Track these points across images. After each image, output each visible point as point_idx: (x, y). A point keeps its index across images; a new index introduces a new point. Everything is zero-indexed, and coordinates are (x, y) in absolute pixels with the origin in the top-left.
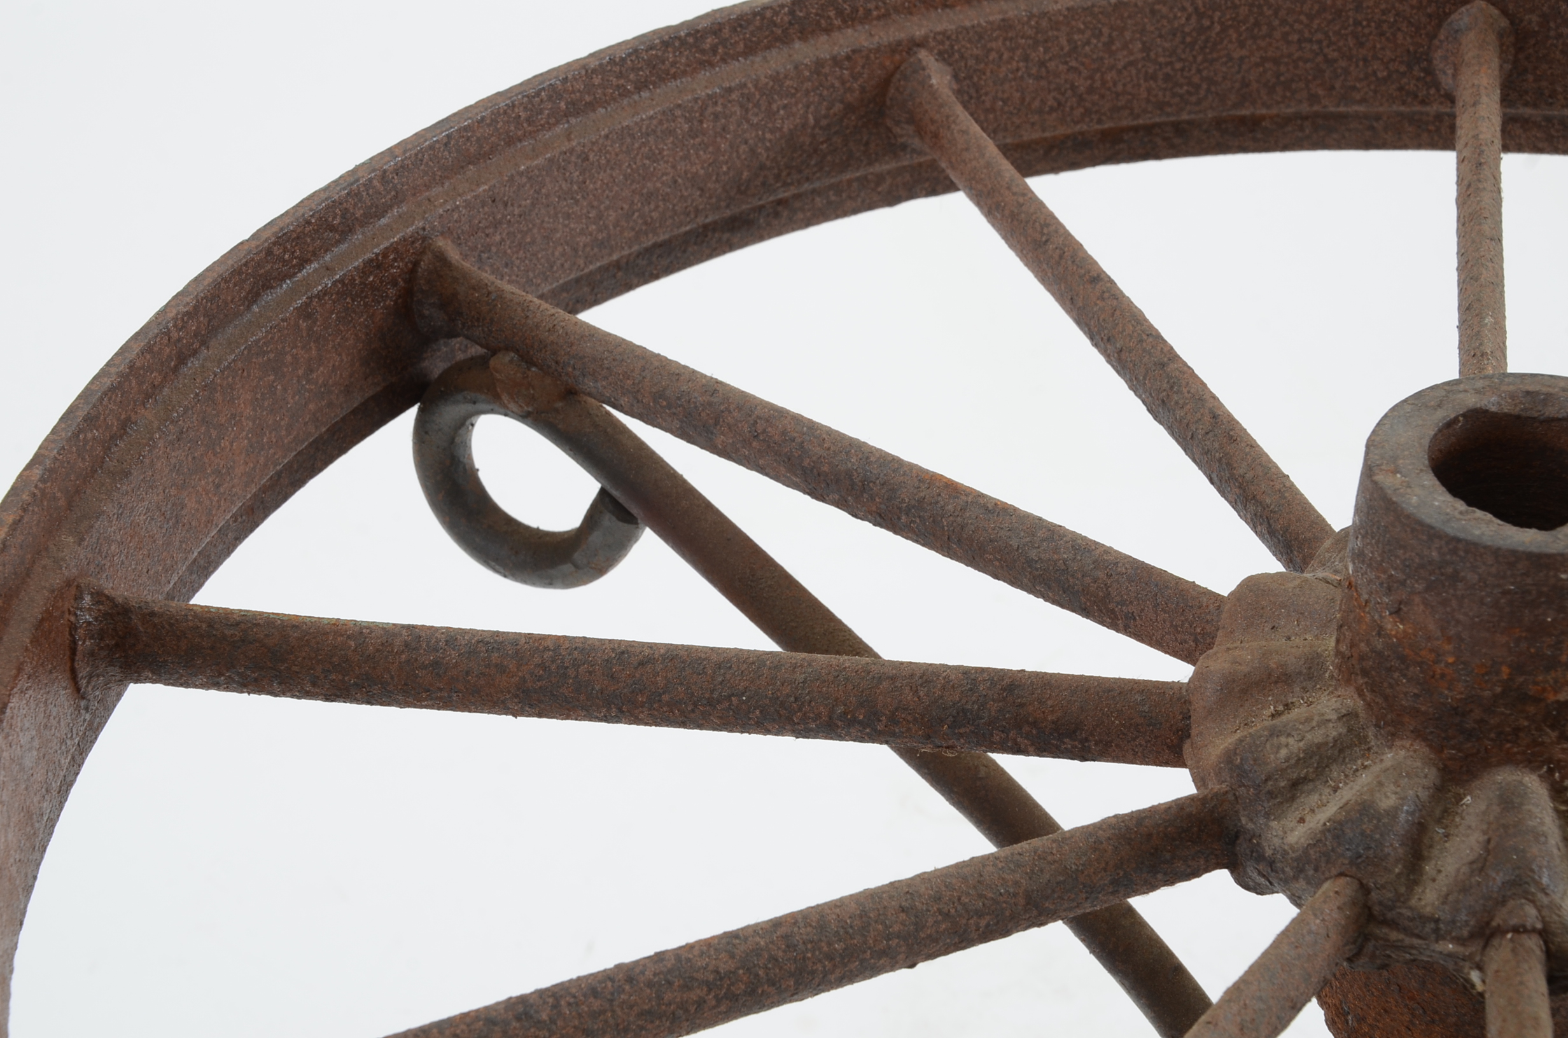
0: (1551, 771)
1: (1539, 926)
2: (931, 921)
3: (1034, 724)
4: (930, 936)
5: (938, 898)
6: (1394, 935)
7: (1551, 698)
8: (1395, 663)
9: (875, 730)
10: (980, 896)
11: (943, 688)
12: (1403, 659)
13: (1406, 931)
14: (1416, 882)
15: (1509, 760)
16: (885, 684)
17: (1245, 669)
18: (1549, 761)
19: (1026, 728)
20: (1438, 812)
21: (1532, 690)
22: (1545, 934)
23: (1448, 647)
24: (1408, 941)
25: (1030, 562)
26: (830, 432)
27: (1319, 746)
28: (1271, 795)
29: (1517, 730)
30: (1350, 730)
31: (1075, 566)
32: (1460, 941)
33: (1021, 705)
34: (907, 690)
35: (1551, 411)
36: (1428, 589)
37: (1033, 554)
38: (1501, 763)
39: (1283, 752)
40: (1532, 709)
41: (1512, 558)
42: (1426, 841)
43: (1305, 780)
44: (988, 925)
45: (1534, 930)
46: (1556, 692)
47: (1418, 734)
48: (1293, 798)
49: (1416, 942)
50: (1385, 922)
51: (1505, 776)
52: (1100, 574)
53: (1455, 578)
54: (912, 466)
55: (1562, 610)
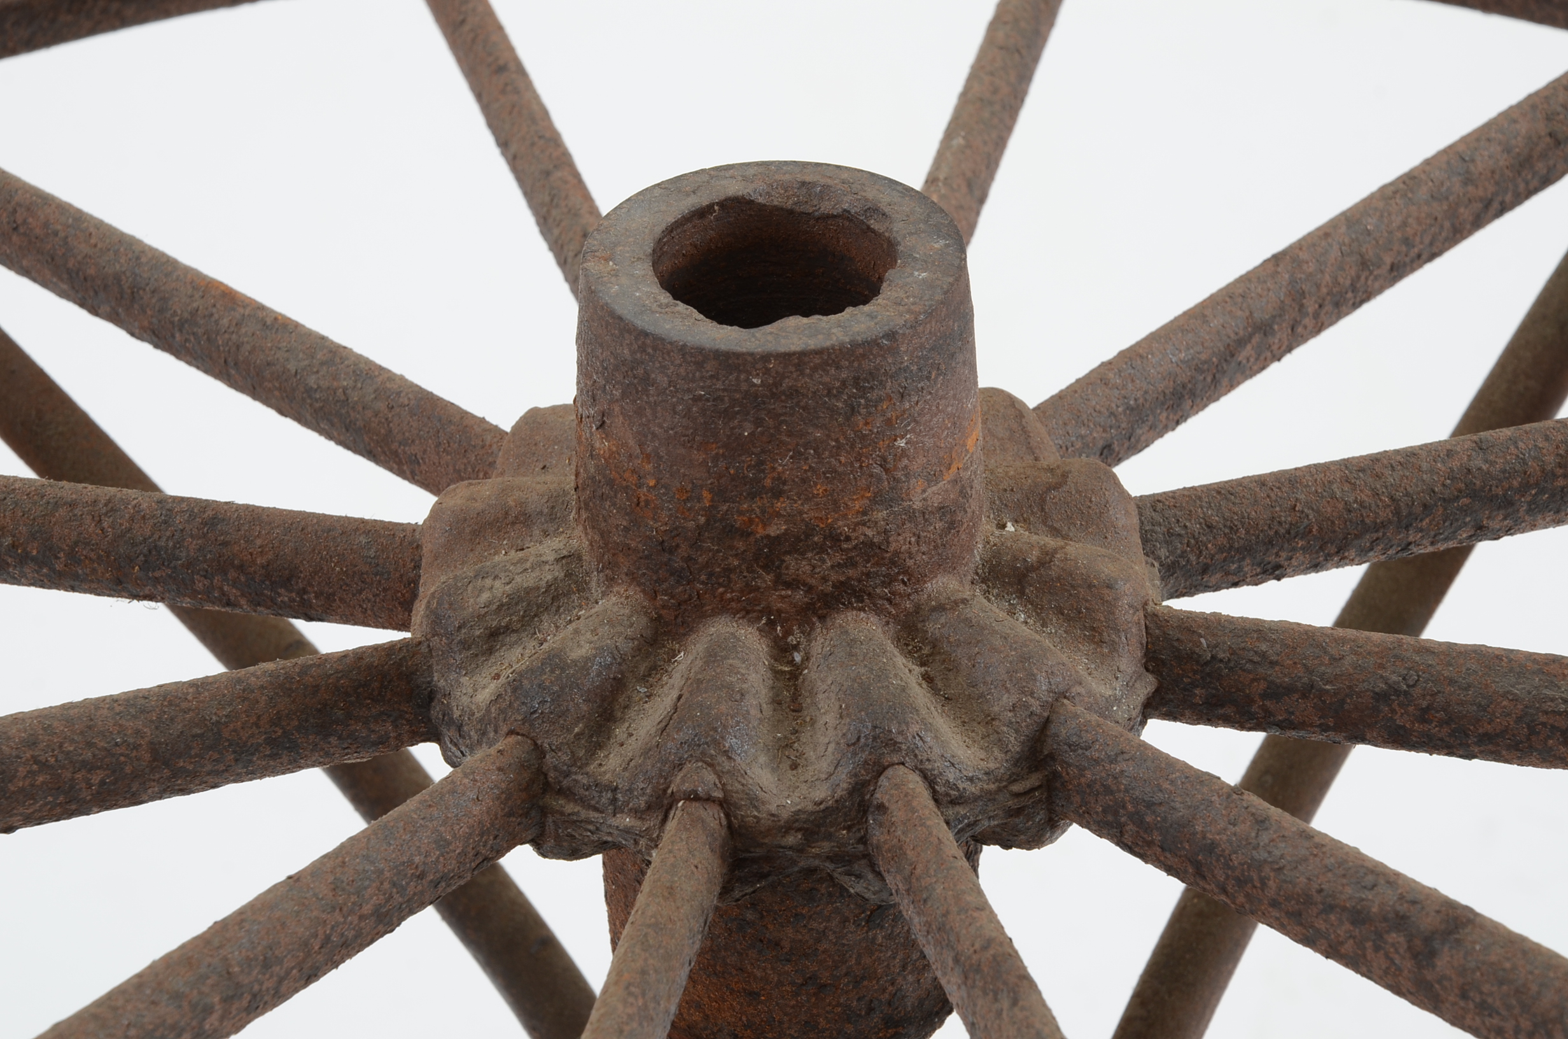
0: (771, 624)
1: (718, 794)
2: (22, 771)
3: (241, 568)
4: (22, 790)
5: (32, 743)
6: (570, 808)
7: (761, 532)
8: (606, 490)
9: (52, 570)
10: (90, 745)
11: (132, 519)
12: (611, 483)
13: (583, 802)
14: (600, 746)
15: (724, 608)
16: (62, 512)
17: (479, 506)
18: (767, 611)
19: (232, 574)
20: (642, 668)
21: (739, 521)
22: (725, 804)
23: (649, 467)
24: (584, 814)
25: (309, 391)
26: (100, 225)
27: (528, 591)
28: (465, 645)
29: (728, 570)
30: (568, 575)
31: (354, 397)
32: (637, 813)
33: (225, 544)
34: (88, 519)
35: (826, 207)
36: (624, 395)
37: (312, 381)
38: (716, 613)
39: (485, 596)
40: (740, 545)
41: (699, 357)
42: (621, 700)
43: (507, 629)
44: (102, 783)
45: (709, 799)
46: (765, 526)
47: (633, 577)
48: (491, 651)
49: (593, 815)
50: (563, 792)
51: (720, 628)
52: (381, 405)
53: (646, 380)
54: (188, 270)
55: (758, 422)
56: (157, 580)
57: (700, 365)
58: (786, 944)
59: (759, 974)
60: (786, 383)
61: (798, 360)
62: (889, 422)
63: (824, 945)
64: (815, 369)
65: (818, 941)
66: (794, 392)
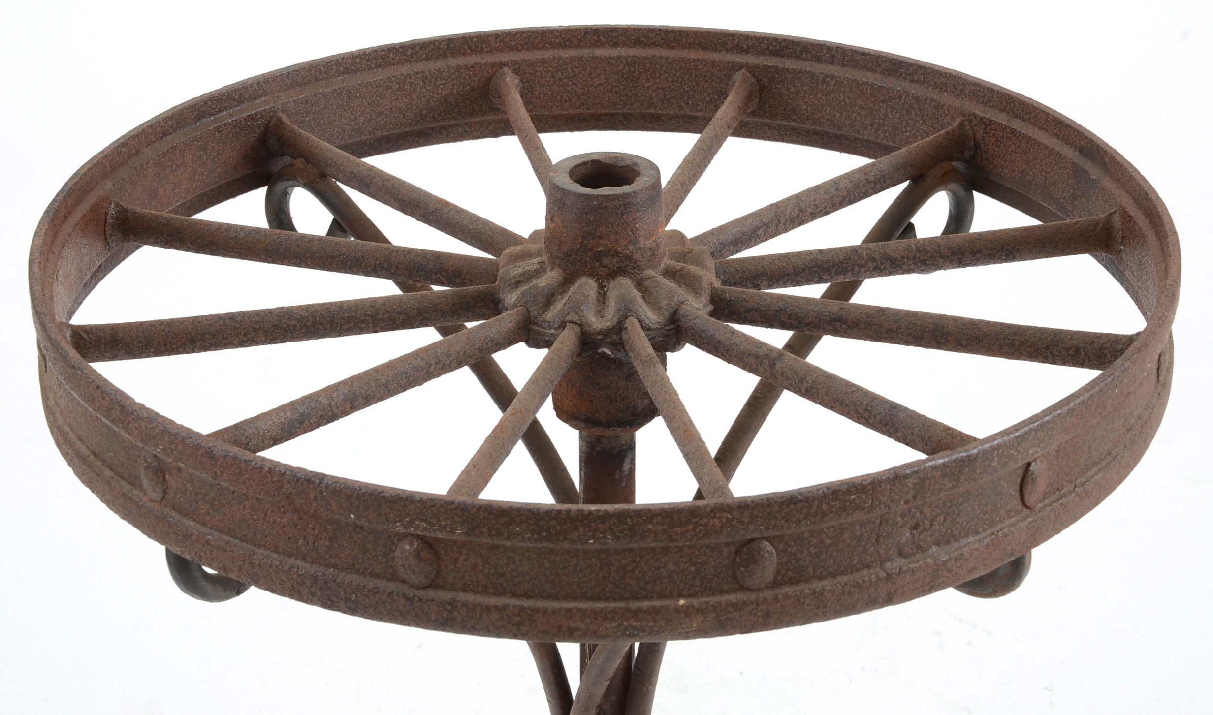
0: (598, 279)
1: (579, 322)
2: (381, 313)
3: (446, 271)
4: (381, 318)
5: (384, 305)
6: (537, 328)
7: (595, 250)
8: (552, 240)
9: (391, 272)
10: (400, 307)
11: (415, 256)
12: (554, 237)
13: (541, 326)
14: (546, 311)
15: (585, 274)
16: (394, 254)
17: (517, 251)
18: (597, 275)
19: (443, 273)
20: (560, 291)
21: (589, 246)
22: (581, 325)
23: (564, 230)
24: (541, 330)
25: (469, 230)
26: (409, 184)
27: (529, 271)
28: (510, 285)
29: (586, 262)
30: (541, 267)
31: (483, 231)
32: (556, 329)
33: (441, 263)
34: (402, 256)
35: (622, 164)
36: (558, 209)
37: (470, 227)
38: (582, 275)
39: (516, 272)
40: (589, 254)
41: (579, 196)
42: (554, 299)
43: (522, 282)
44: (403, 319)
45: (576, 323)
46: (597, 248)
47: (559, 266)
48: (517, 288)
49: (543, 330)
50: (536, 324)
51: (584, 280)
52: (490, 233)
53: (564, 204)
54: (435, 196)
55: (595, 216)
56: (421, 275)
57: (579, 198)
58: (601, 384)
59: (593, 394)
60: (604, 204)
61: (607, 197)
62: (634, 219)
63: (613, 386)
64: (612, 200)
65: (611, 384)
66: (606, 207)
